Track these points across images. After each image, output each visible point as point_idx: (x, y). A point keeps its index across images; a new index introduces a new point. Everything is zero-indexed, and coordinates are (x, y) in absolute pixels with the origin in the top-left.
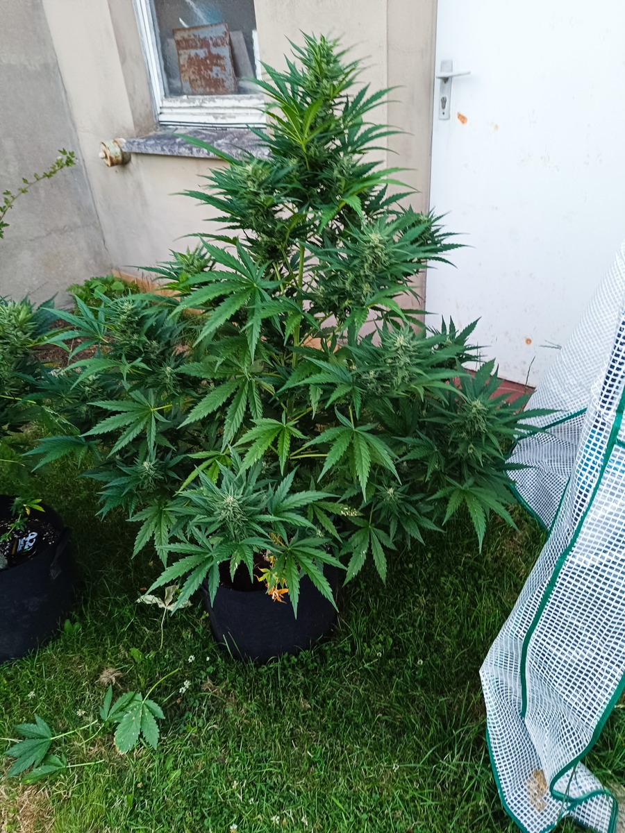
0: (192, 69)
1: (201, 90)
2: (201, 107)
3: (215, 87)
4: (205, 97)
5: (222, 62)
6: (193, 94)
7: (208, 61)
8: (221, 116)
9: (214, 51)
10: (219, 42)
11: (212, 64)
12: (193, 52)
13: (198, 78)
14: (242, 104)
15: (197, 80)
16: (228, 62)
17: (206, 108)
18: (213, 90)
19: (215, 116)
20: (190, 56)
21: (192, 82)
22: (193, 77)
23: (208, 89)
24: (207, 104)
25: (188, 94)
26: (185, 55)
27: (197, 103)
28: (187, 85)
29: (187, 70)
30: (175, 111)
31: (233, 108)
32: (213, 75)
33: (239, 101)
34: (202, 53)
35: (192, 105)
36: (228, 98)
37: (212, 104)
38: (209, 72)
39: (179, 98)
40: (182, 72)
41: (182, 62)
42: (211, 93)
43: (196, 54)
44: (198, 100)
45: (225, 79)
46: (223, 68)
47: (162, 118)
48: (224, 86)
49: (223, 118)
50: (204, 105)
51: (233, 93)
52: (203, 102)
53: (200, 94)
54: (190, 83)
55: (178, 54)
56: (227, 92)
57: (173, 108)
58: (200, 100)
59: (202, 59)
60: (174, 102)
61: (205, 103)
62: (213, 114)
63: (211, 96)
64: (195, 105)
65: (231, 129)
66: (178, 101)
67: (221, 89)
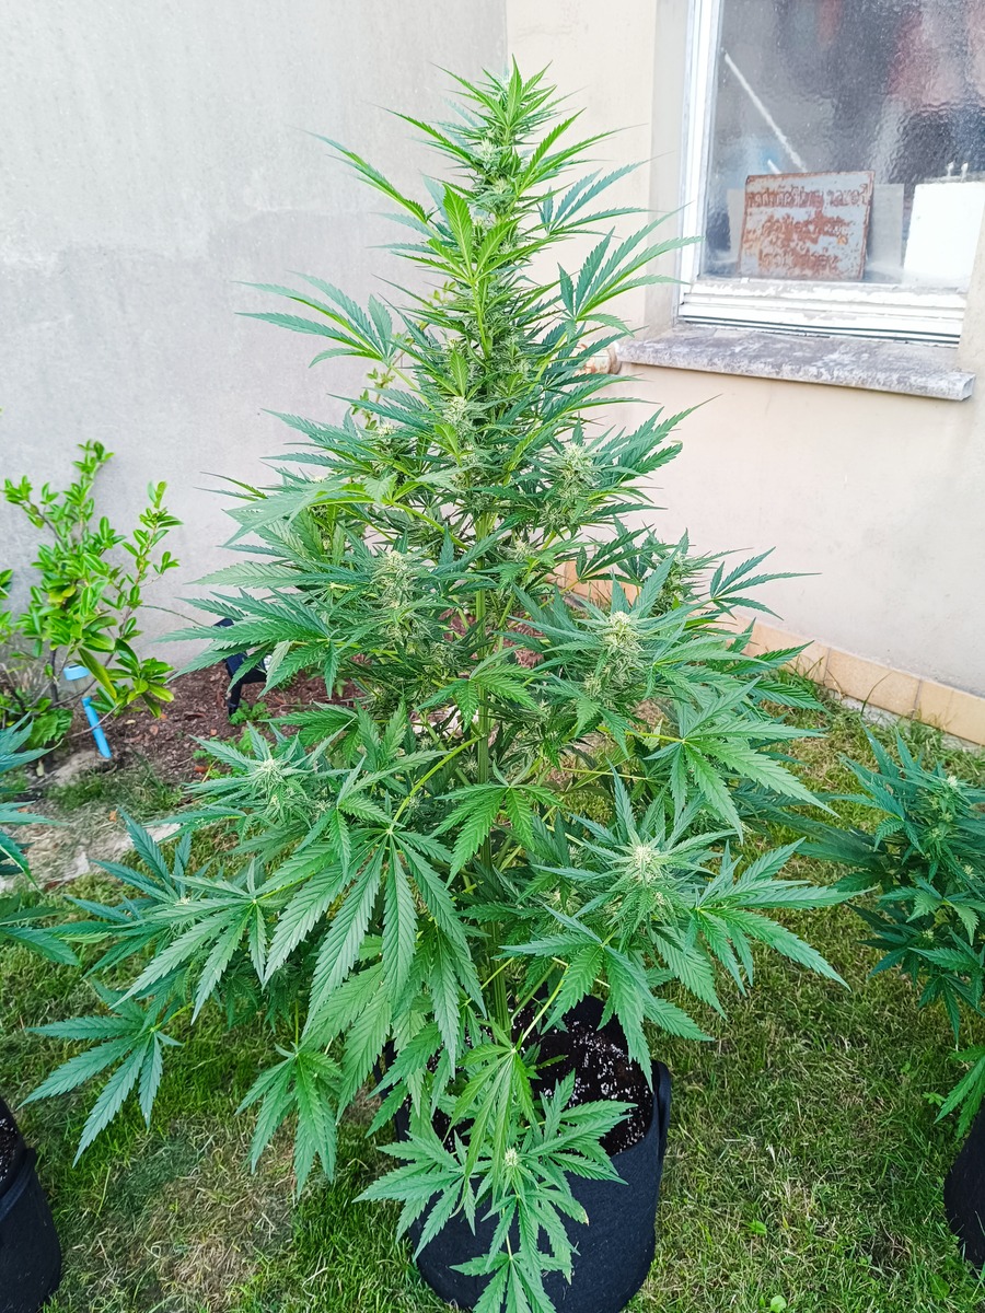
0: (773, 237)
1: (782, 271)
2: (776, 298)
3: (817, 267)
4: (789, 282)
5: (844, 230)
6: (761, 276)
7: (811, 228)
8: (823, 315)
9: (830, 212)
10: (848, 198)
11: (821, 232)
12: (779, 213)
13: (781, 251)
14: (875, 297)
15: (776, 255)
16: (857, 234)
17: (787, 299)
18: (808, 272)
19: (808, 313)
20: (772, 217)
21: (763, 257)
22: (768, 250)
23: (797, 271)
24: (795, 294)
25: (751, 276)
26: (759, 216)
27: (771, 291)
28: (751, 262)
29: (757, 239)
30: (714, 300)
31: (851, 303)
32: (817, 249)
33: (869, 293)
34: (800, 214)
35: (757, 293)
36: (841, 287)
37: (805, 295)
38: (809, 244)
39: (735, 280)
40: (747, 241)
41: (749, 226)
42: (803, 278)
43: (788, 216)
44: (773, 286)
45: (840, 256)
46: (845, 239)
47: (685, 311)
48: (835, 268)
49: (824, 318)
50: (785, 295)
51: (850, 279)
52: (784, 290)
53: (777, 278)
54: (760, 259)
55: (746, 213)
56: (839, 277)
57: (713, 295)
58: (778, 286)
59: (798, 223)
60: (719, 286)
61: (789, 292)
62: (803, 310)
63: (802, 282)
64: (764, 294)
65: (839, 337)
66: (728, 285)
67: (827, 271)
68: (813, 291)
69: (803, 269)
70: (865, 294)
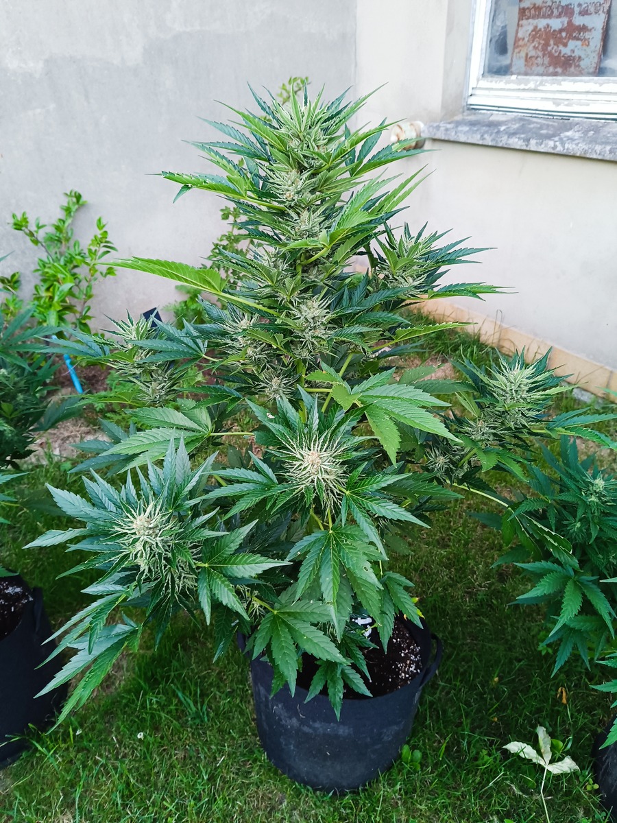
0: (535, 43)
1: (541, 69)
2: (535, 90)
3: (565, 65)
4: (545, 78)
5: (587, 35)
6: (526, 74)
7: (564, 34)
8: (566, 102)
9: (578, 21)
10: (592, 9)
11: (571, 37)
12: (542, 23)
13: (540, 54)
14: (605, 88)
15: (537, 57)
16: (596, 38)
17: (542, 91)
18: (559, 70)
19: (556, 102)
20: (536, 27)
21: (528, 59)
22: (532, 53)
23: (551, 69)
24: (548, 87)
25: (519, 74)
26: (528, 26)
27: (532, 85)
28: (519, 63)
29: (525, 45)
30: (493, 93)
31: (588, 92)
32: (566, 51)
33: (601, 85)
34: (556, 24)
35: (522, 86)
36: (581, 81)
37: (555, 87)
38: (561, 47)
39: (507, 77)
40: (518, 47)
41: (520, 35)
42: (555, 74)
43: (548, 25)
44: (533, 81)
45: (583, 56)
46: (586, 42)
47: (472, 101)
48: (579, 66)
49: (567, 105)
50: (540, 88)
51: (589, 74)
52: (541, 84)
53: (538, 75)
54: (526, 60)
55: (518, 25)
56: (581, 73)
57: (492, 89)
58: (537, 81)
59: (554, 31)
60: (496, 82)
61: (544, 85)
62: (554, 99)
63: (554, 77)
64: (526, 87)
65: (576, 119)
66: (502, 81)
67: (572, 69)
68: (561, 85)
69: (555, 68)
70: (598, 85)
